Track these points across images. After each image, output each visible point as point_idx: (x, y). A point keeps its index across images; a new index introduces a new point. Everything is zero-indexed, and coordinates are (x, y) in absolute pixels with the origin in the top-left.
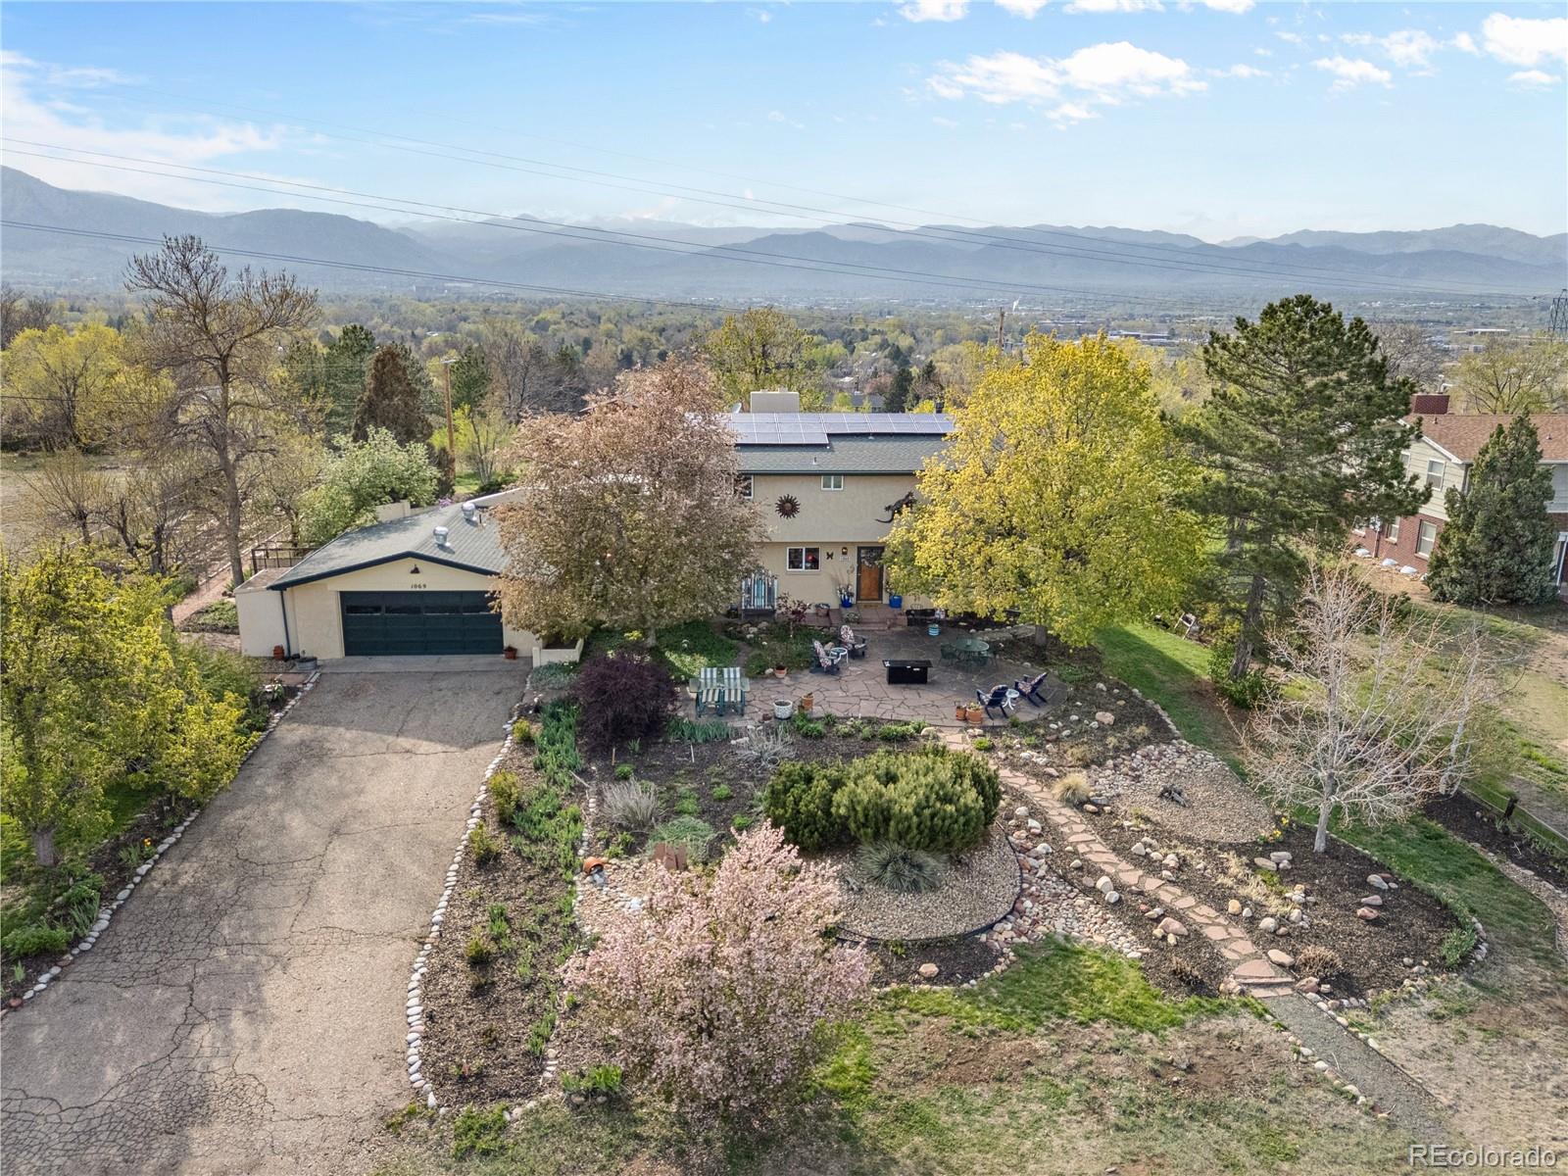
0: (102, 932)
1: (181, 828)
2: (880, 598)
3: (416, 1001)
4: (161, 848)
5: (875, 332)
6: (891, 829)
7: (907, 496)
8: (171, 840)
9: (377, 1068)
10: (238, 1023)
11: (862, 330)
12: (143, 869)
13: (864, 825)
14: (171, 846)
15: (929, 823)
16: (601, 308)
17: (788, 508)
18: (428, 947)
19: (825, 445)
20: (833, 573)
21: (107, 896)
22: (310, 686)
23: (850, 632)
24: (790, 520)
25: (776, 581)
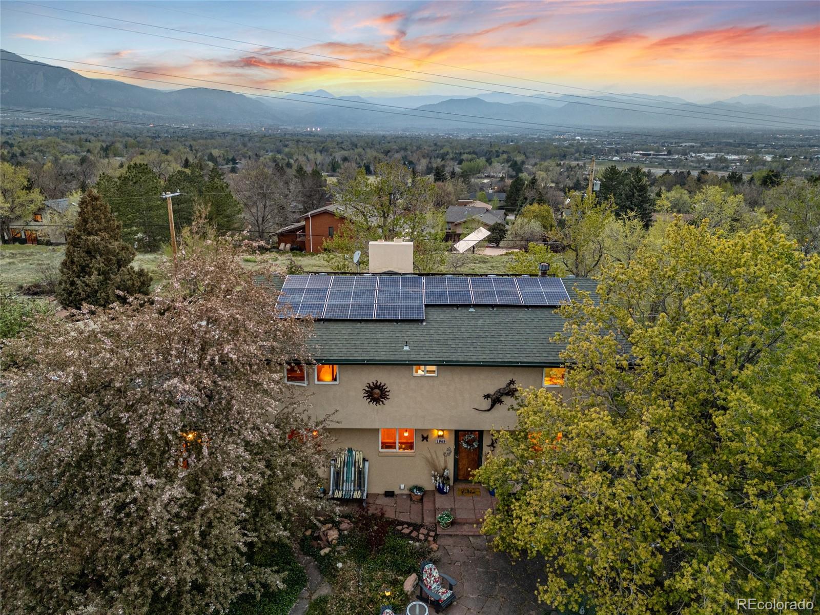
17: (376, 394)
19: (422, 321)
20: (429, 456)
24: (379, 407)
25: (367, 464)
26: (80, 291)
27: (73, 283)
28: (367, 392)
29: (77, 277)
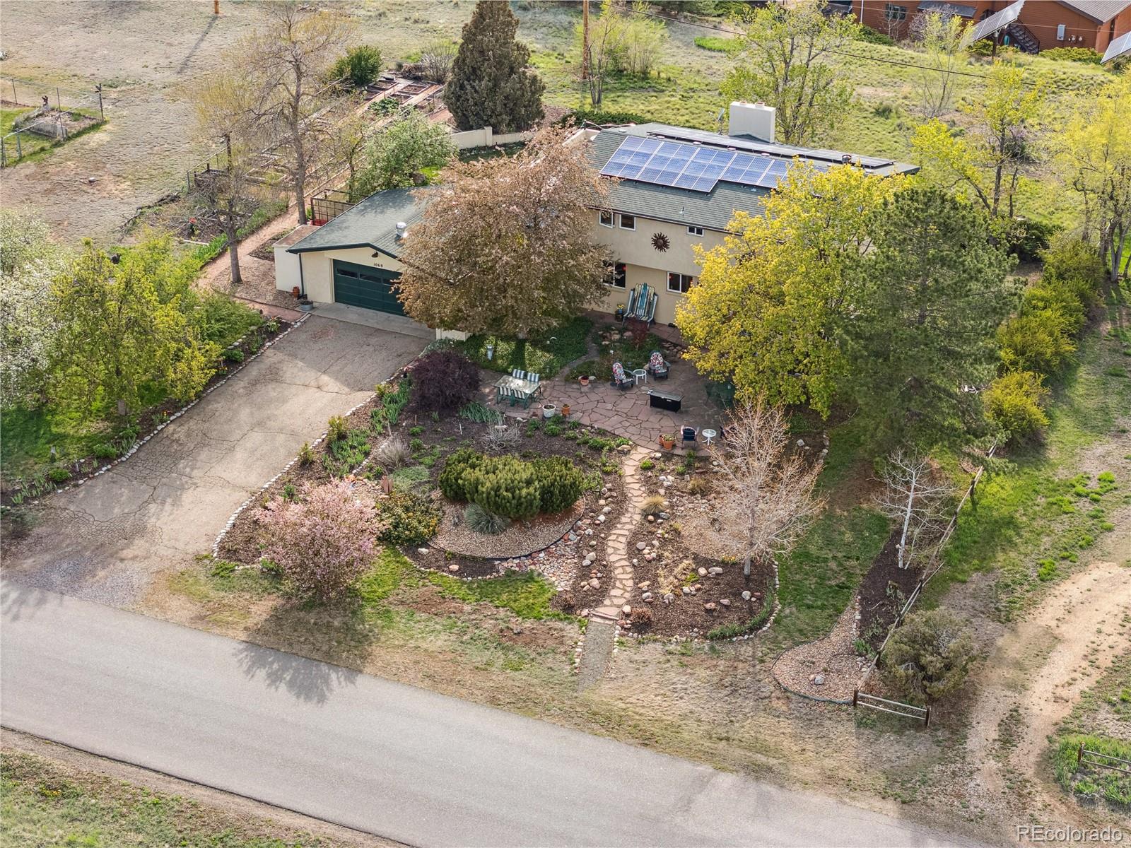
0: (132, 454)
1: (186, 409)
3: (233, 518)
4: (172, 418)
8: (179, 414)
9: (205, 538)
10: (168, 507)
12: (159, 428)
14: (178, 417)
17: (661, 243)
18: (254, 498)
19: (707, 193)
21: (140, 436)
22: (299, 324)
24: (662, 253)
25: (656, 297)
26: (469, 97)
27: (462, 87)
28: (654, 240)
29: (467, 80)
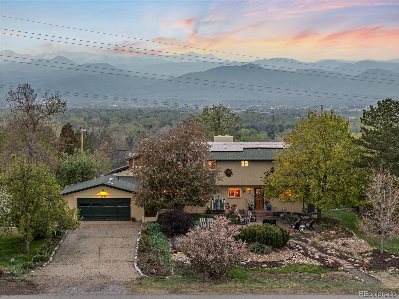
2: (263, 208)
5: (289, 127)
6: (256, 237)
7: (272, 169)
11: (281, 126)
13: (249, 238)
15: (266, 236)
16: (109, 115)
17: (229, 173)
18: (135, 262)
19: (242, 151)
20: (245, 198)
23: (251, 213)
24: (229, 177)
28: (226, 170)
